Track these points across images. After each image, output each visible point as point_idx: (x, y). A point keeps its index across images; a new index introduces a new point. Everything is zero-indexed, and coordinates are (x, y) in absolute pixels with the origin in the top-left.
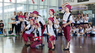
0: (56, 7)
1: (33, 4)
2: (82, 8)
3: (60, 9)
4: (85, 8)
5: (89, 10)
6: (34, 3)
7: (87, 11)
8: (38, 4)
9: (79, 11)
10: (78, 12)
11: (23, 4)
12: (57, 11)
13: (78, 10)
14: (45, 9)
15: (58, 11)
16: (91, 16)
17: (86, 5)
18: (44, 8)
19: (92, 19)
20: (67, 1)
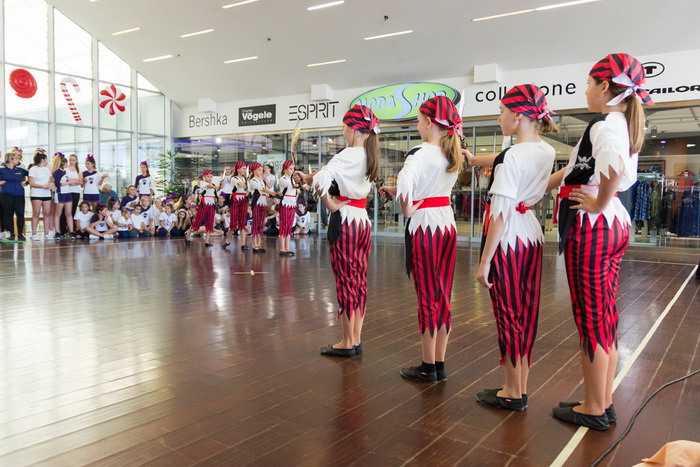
0: (165, 137)
1: (75, 123)
2: (252, 142)
3: (177, 145)
4: (264, 144)
5: (276, 150)
6: (78, 118)
7: (270, 155)
8: (96, 125)
9: (243, 154)
10: (241, 155)
11: (45, 122)
12: (170, 153)
13: (241, 151)
14: (124, 142)
15: (173, 153)
17: (268, 136)
18: (117, 140)
20: (204, 120)
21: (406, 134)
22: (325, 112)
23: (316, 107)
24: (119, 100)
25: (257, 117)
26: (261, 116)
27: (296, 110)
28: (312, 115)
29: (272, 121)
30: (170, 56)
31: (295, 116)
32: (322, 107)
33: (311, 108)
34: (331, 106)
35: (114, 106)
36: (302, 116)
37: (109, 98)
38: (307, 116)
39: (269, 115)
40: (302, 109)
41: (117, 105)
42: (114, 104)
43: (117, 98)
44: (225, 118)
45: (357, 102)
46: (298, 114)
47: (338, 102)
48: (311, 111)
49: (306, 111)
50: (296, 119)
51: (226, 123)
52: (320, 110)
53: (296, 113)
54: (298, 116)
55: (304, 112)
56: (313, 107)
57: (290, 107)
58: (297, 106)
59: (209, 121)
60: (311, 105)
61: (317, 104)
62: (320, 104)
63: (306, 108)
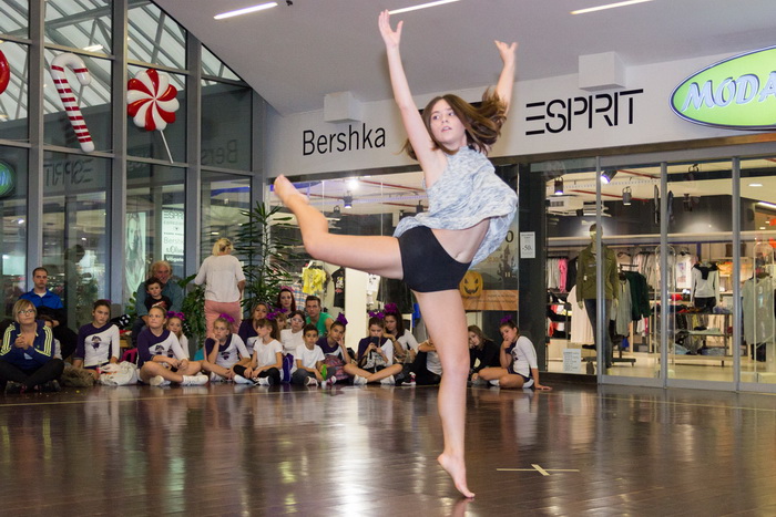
20: (335, 139)
22: (611, 113)
23: (588, 104)
27: (541, 111)
28: (579, 122)
31: (540, 125)
32: (604, 103)
33: (580, 106)
34: (623, 101)
35: (155, 113)
36: (556, 123)
37: (147, 96)
38: (567, 123)
40: (556, 109)
41: (161, 111)
42: (154, 107)
43: (160, 94)
44: (381, 133)
45: (688, 89)
46: (548, 119)
47: (641, 91)
48: (576, 113)
49: (565, 112)
50: (543, 132)
51: (383, 144)
52: (598, 111)
53: (543, 117)
54: (547, 125)
55: (560, 116)
56: (582, 103)
57: (528, 106)
58: (543, 104)
59: (346, 139)
60: (576, 99)
61: (591, 98)
62: (598, 97)
63: (564, 107)
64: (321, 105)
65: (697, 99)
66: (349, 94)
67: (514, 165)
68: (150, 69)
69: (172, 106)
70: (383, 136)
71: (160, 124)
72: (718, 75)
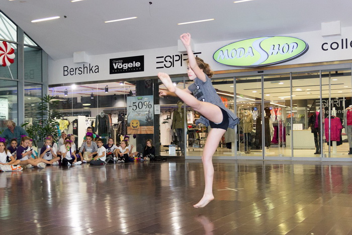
7: (139, 97)
16: (152, 110)
19: (153, 118)
20: (77, 69)
21: (260, 78)
23: (180, 57)
24: (9, 53)
25: (126, 66)
26: (130, 65)
27: (162, 59)
28: (177, 64)
29: (141, 69)
30: (58, 17)
31: (162, 65)
33: (177, 58)
35: (6, 59)
36: (168, 64)
37: (4, 53)
38: (172, 64)
39: (138, 64)
40: (168, 59)
41: (8, 59)
42: (6, 57)
43: (8, 52)
44: (97, 67)
45: (219, 53)
46: (165, 63)
47: (201, 53)
48: (176, 61)
49: (172, 60)
50: (163, 67)
51: (98, 71)
52: (184, 60)
53: (163, 62)
54: (165, 65)
55: (169, 61)
56: (178, 57)
57: (157, 58)
58: (163, 57)
59: (82, 70)
60: (176, 56)
61: (181, 55)
62: (184, 55)
63: (171, 58)
64: (72, 56)
65: (222, 56)
66: (84, 52)
67: (152, 80)
68: (4, 41)
69: (13, 56)
70: (98, 68)
71: (8, 63)
72: (230, 48)
